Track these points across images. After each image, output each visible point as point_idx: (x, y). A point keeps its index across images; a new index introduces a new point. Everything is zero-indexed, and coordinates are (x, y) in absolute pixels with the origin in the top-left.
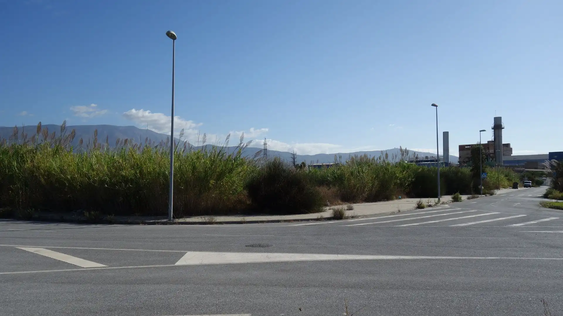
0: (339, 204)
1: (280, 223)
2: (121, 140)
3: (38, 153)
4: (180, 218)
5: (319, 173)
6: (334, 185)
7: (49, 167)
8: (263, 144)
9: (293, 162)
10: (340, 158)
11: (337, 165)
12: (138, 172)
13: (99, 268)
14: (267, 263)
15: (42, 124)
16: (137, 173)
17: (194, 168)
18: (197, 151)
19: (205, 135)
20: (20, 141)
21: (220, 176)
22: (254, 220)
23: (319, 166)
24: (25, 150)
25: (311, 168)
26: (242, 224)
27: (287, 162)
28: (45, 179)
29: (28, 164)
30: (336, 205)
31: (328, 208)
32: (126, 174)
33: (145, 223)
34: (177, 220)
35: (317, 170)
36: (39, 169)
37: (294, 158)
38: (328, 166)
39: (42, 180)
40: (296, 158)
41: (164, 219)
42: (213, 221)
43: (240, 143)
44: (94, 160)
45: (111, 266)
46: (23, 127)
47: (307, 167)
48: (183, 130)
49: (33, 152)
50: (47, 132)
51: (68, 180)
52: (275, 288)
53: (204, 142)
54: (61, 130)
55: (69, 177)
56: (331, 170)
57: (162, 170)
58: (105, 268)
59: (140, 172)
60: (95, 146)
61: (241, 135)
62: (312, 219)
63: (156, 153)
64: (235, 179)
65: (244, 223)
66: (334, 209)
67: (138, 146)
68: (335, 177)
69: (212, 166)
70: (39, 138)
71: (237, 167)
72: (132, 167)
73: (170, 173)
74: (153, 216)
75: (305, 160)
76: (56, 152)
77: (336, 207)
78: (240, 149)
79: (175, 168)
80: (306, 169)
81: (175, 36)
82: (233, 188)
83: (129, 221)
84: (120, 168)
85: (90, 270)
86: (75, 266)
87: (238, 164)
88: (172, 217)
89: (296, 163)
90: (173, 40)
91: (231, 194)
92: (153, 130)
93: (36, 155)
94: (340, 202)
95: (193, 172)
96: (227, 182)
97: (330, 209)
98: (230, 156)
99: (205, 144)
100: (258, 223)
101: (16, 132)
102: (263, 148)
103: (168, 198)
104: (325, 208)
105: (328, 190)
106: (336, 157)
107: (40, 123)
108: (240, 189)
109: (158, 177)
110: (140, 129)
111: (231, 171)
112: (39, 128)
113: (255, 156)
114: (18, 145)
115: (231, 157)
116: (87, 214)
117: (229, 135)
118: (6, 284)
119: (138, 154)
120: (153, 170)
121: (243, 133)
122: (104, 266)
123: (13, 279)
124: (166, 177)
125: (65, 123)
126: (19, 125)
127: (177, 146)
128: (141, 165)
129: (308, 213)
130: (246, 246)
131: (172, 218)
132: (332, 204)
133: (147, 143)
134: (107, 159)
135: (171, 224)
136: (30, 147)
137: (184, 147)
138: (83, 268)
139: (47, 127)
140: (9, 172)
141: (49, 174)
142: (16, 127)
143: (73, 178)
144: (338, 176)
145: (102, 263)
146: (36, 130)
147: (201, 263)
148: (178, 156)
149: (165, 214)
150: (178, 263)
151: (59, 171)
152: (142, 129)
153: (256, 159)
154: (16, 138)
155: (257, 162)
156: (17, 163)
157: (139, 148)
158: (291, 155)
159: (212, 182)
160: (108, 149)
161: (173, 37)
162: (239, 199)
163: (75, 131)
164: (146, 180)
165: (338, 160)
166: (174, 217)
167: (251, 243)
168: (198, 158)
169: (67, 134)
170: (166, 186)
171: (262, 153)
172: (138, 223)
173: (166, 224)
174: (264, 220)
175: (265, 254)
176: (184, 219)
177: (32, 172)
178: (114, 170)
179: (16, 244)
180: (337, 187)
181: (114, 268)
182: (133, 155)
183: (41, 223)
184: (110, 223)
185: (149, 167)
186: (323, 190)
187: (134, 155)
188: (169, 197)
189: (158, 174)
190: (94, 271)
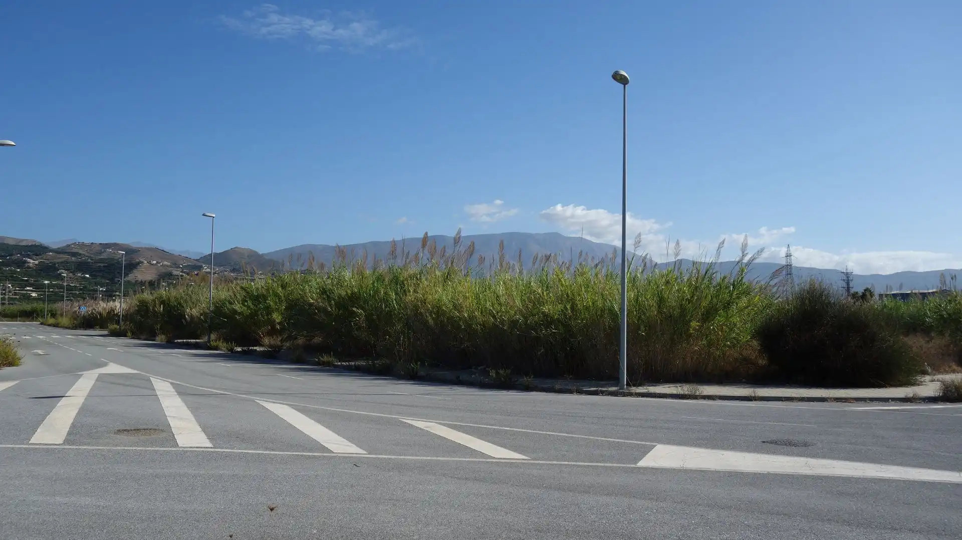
0: (954, 371)
1: (825, 403)
2: (540, 256)
3: (423, 279)
4: (638, 386)
5: (905, 308)
6: (941, 333)
7: (439, 300)
8: (784, 255)
9: (846, 289)
10: (952, 278)
11: (943, 293)
12: (568, 307)
13: (517, 461)
14: (806, 477)
15: (429, 235)
16: (566, 309)
17: (661, 300)
18: (665, 272)
19: (678, 243)
20: (399, 262)
21: (708, 315)
22: (773, 395)
23: (905, 296)
24: (406, 274)
25: (886, 299)
26: (751, 400)
27: (836, 287)
28: (433, 319)
29: (410, 296)
30: (947, 372)
31: (927, 378)
32: (549, 311)
33: (580, 392)
34: (634, 389)
35: (900, 302)
36: (425, 303)
37: (848, 280)
38: (924, 295)
39: (431, 321)
40: (852, 280)
41: (612, 386)
42: (697, 393)
43: (741, 255)
44: (501, 290)
45: (535, 459)
46: (404, 240)
47: (876, 297)
48: (639, 235)
49: (417, 277)
50: (435, 247)
51: (465, 321)
52: (829, 526)
53: (677, 255)
54: (455, 243)
55: (466, 315)
56: (932, 302)
57: (608, 304)
58: (526, 462)
59: (572, 308)
60: (501, 265)
61: (743, 240)
62: (894, 399)
63: (596, 275)
64: (736, 319)
65: (755, 400)
66: (943, 382)
67: (567, 265)
68: (942, 316)
69: (692, 297)
70: (424, 255)
71: (738, 298)
72: (560, 299)
73: (622, 309)
74: (594, 380)
75: (872, 284)
76: (447, 278)
77: (949, 377)
78: (742, 268)
79: (629, 301)
80: (875, 302)
81: (628, 79)
82: (732, 336)
83: (557, 387)
84: (539, 301)
85: (505, 462)
86: (483, 455)
87: (739, 294)
88: (625, 383)
89: (852, 291)
90: (623, 85)
91: (729, 346)
92: (588, 238)
93: (421, 282)
94: (955, 367)
95: (659, 307)
96: (721, 326)
97: (932, 381)
98: (725, 278)
99: (679, 258)
100: (782, 401)
101: (394, 248)
102: (784, 262)
103: (617, 352)
104: (919, 378)
105: (928, 342)
106: (944, 277)
107: (426, 234)
108: (745, 338)
109: (602, 316)
110: (565, 237)
111: (727, 306)
112: (425, 240)
113: (772, 278)
114: (396, 268)
115: (726, 281)
116: (493, 373)
117: (723, 242)
118: (392, 473)
119: (567, 278)
120: (593, 303)
121: (746, 236)
122: (524, 457)
123: (401, 467)
124: (614, 316)
125: (459, 232)
126: (398, 238)
127: (631, 263)
128: (573, 295)
129: (886, 387)
130: (764, 442)
131: (625, 386)
132: (937, 369)
133: (582, 258)
134: (521, 287)
135: (624, 395)
136: (413, 269)
137: (643, 265)
138: (494, 458)
139: (434, 238)
140: (386, 307)
141: (438, 310)
142: (394, 241)
143: (472, 317)
144: (949, 314)
145: (520, 453)
146: (420, 244)
147: (682, 466)
148: (634, 280)
149: (615, 379)
150: (642, 463)
151: (451, 306)
152: (571, 236)
153: (772, 283)
154: (395, 258)
155: (776, 288)
156: (396, 294)
157: (568, 268)
158: (843, 275)
159: (694, 324)
160: (521, 272)
161: (623, 81)
162: (742, 355)
163: (474, 243)
164: (582, 320)
165: (948, 282)
166: (628, 384)
167: (774, 437)
168: (667, 282)
169: (462, 249)
170: (615, 331)
171: (784, 272)
172: (570, 392)
173: (616, 395)
174: (794, 395)
175: (802, 460)
176: (645, 388)
177: (416, 308)
178: (530, 306)
179: (399, 413)
180: (947, 338)
181: (541, 462)
182: (560, 280)
183: (429, 385)
184: (527, 388)
185: (586, 299)
186: (916, 343)
187: (562, 280)
188: (619, 351)
189: (602, 311)
190: (511, 464)
